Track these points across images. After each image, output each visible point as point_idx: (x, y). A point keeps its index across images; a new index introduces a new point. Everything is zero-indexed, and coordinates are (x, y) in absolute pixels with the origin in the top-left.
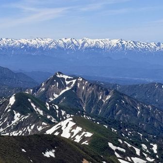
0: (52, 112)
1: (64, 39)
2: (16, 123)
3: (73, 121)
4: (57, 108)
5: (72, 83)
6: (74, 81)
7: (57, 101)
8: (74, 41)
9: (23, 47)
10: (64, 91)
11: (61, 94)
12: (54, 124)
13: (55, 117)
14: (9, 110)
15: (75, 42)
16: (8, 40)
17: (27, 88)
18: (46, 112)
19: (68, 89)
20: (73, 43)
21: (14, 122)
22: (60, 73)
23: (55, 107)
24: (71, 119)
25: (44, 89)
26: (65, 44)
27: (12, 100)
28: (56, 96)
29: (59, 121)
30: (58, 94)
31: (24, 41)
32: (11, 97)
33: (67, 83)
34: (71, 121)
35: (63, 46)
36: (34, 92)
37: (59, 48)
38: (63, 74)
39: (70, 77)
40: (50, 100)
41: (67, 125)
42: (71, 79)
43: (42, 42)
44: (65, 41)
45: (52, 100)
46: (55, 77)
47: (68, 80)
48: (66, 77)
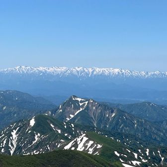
0: (69, 130)
1: (77, 68)
3: (86, 136)
4: (73, 126)
5: (85, 104)
6: (87, 102)
7: (73, 120)
8: (85, 69)
9: (41, 74)
10: (79, 111)
11: (76, 114)
12: (71, 140)
13: (72, 134)
15: (86, 71)
16: (27, 68)
17: (46, 111)
18: (63, 130)
19: (81, 109)
20: (84, 71)
21: (35, 141)
22: (75, 97)
23: (71, 125)
25: (61, 111)
26: (78, 72)
27: (32, 122)
28: (72, 116)
29: (75, 137)
30: (73, 114)
31: (41, 69)
32: (31, 119)
33: (81, 104)
34: (84, 136)
35: (76, 74)
36: (52, 113)
38: (77, 97)
39: (83, 100)
40: (67, 120)
41: (81, 140)
43: (59, 70)
44: (78, 69)
45: (69, 119)
47: (81, 102)
48: (79, 100)
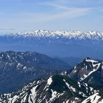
0: (83, 89)
1: (90, 32)
2: (53, 100)
3: (99, 95)
4: (87, 86)
5: (97, 66)
6: (99, 64)
7: (86, 80)
8: (98, 33)
9: (58, 37)
10: (92, 72)
11: (89, 74)
12: (85, 98)
13: (85, 93)
14: (47, 89)
15: (99, 35)
16: (45, 32)
17: (62, 71)
18: (78, 89)
19: (94, 70)
20: (97, 35)
21: (52, 98)
22: (88, 58)
23: (85, 85)
24: (98, 93)
25: (76, 71)
26: (91, 36)
27: (50, 81)
28: (86, 76)
29: (89, 96)
30: (87, 74)
31: (59, 33)
32: (49, 78)
33: (94, 66)
34: (98, 95)
35: (90, 38)
36: (68, 73)
37: (87, 39)
38: (90, 59)
39: (96, 62)
40: (81, 80)
41: (94, 99)
42: (97, 63)
43: (74, 34)
44: (92, 34)
45: (83, 79)
46: (84, 61)
47: (94, 63)
48: (93, 61)
